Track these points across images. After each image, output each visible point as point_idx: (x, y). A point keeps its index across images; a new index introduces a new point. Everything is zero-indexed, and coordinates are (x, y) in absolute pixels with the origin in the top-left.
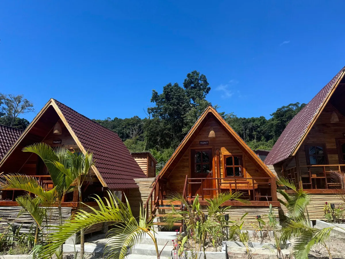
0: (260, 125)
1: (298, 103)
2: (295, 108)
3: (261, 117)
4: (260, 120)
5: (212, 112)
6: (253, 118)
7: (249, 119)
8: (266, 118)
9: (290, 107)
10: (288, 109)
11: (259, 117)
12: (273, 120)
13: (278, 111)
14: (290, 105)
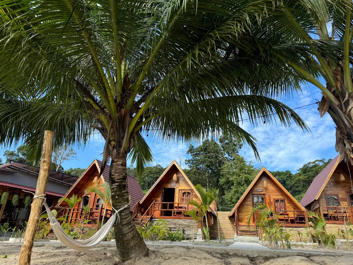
0: (287, 180)
1: (324, 159)
2: (321, 164)
3: (286, 171)
4: (286, 174)
5: (266, 171)
6: (278, 171)
7: (274, 172)
8: (292, 173)
9: (317, 162)
10: (314, 164)
11: (284, 171)
12: (300, 175)
13: (304, 166)
14: (316, 161)
